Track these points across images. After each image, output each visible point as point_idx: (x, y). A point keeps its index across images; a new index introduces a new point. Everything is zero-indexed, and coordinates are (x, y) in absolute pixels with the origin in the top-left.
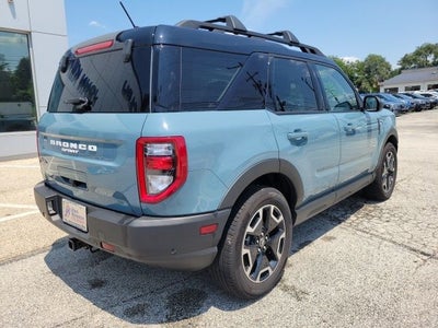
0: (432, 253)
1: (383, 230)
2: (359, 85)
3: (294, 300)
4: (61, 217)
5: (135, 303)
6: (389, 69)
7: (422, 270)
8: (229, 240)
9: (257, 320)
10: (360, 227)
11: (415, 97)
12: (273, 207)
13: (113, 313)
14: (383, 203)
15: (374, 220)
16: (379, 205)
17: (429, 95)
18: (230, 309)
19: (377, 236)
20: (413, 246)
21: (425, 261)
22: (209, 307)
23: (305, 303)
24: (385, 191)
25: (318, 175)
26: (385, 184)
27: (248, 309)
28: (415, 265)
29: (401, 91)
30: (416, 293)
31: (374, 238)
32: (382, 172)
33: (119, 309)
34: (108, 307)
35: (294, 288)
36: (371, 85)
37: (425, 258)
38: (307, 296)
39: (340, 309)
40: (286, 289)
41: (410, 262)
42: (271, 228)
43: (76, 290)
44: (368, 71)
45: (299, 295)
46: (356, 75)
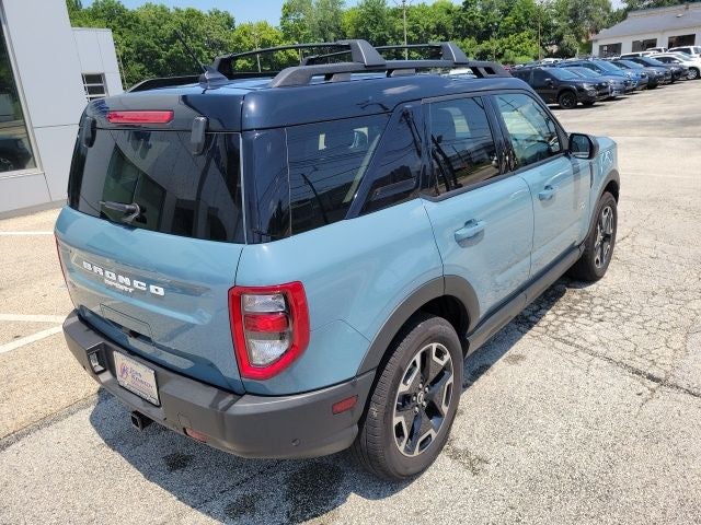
0: (663, 376)
1: (593, 338)
2: (559, 39)
3: (467, 474)
4: (114, 375)
5: (239, 492)
6: (608, 10)
7: (648, 410)
8: (374, 411)
9: (417, 513)
10: (561, 334)
11: (647, 65)
12: (434, 346)
13: (208, 513)
14: (594, 286)
15: (581, 320)
16: (588, 289)
17: (669, 60)
18: (378, 496)
19: (584, 350)
20: (637, 365)
21: (653, 391)
22: (347, 495)
23: (484, 478)
24: (599, 267)
25: (499, 279)
26: (598, 257)
27: (403, 493)
28: (639, 400)
29: (627, 50)
30: (639, 450)
31: (580, 353)
32: (595, 239)
33: (217, 505)
34: (200, 503)
35: (467, 453)
36: (579, 39)
37: (654, 385)
38: (486, 466)
39: (533, 484)
40: (455, 455)
41: (631, 396)
42: (432, 376)
43: (149, 476)
44: (574, 15)
45: (475, 465)
46: (555, 22)
